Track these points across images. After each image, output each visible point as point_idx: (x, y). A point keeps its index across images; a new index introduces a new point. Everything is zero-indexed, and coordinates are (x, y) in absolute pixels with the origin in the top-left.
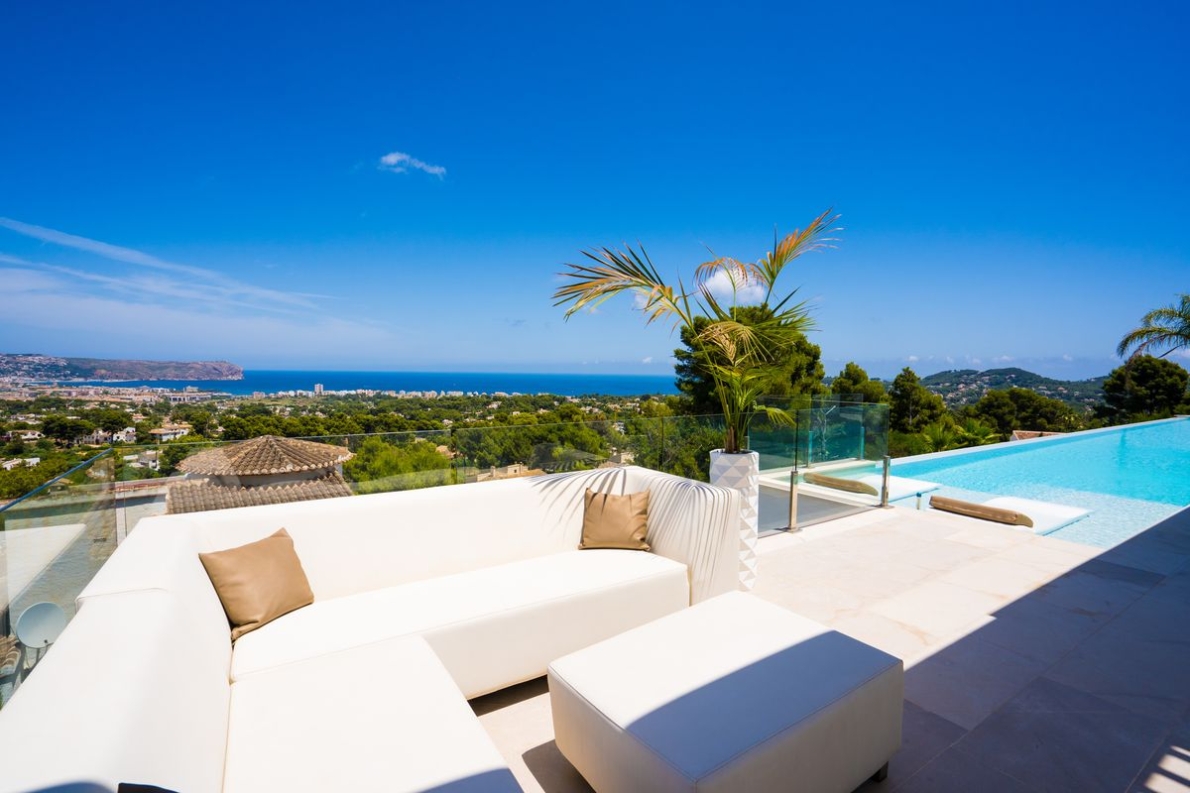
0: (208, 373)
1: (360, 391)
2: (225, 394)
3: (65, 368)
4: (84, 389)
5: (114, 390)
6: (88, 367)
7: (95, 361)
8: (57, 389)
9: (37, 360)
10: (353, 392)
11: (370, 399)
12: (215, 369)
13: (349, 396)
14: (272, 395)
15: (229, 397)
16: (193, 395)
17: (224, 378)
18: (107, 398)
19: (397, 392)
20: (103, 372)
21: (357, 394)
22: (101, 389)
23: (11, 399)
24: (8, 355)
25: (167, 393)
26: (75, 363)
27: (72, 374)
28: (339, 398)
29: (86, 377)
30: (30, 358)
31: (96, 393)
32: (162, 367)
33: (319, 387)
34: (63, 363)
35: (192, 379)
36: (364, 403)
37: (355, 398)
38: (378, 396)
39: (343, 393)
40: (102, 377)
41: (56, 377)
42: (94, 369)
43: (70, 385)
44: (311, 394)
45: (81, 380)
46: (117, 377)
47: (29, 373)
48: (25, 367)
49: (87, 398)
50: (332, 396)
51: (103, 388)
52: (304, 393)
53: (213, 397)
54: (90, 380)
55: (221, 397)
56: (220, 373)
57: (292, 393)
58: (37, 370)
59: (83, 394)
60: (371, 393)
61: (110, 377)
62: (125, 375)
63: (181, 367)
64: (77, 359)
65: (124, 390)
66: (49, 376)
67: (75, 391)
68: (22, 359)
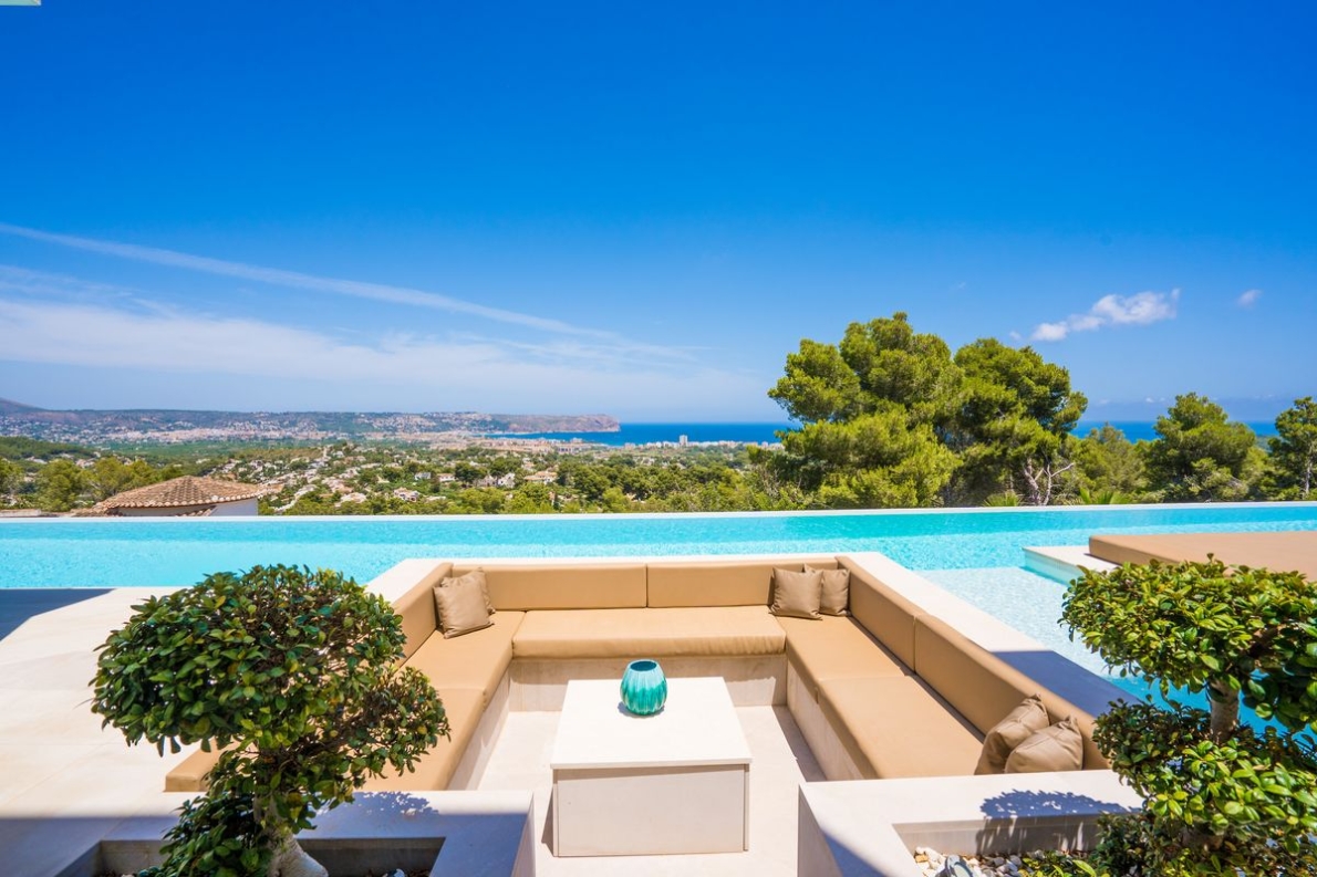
0: (592, 426)
1: (722, 443)
2: (603, 445)
3: (491, 422)
4: (500, 440)
5: (520, 441)
6: (505, 421)
7: (510, 416)
8: (484, 441)
9: (473, 416)
10: (715, 444)
11: (731, 451)
12: (597, 422)
13: (711, 448)
14: (641, 446)
15: (605, 448)
16: (577, 446)
17: (604, 430)
18: (515, 448)
19: (760, 444)
21: (719, 446)
22: (512, 440)
23: (454, 448)
24: (456, 413)
25: (558, 443)
26: (497, 419)
27: (495, 428)
28: (701, 450)
29: (504, 430)
30: (469, 415)
31: (508, 444)
32: (556, 421)
33: (683, 439)
34: (489, 419)
35: (579, 431)
36: (725, 455)
37: (716, 449)
38: (740, 448)
39: (706, 444)
40: (514, 430)
41: (485, 430)
42: (509, 423)
43: (492, 437)
44: (675, 445)
45: (500, 433)
46: (524, 430)
47: (468, 428)
48: (466, 423)
49: (502, 448)
50: (696, 447)
51: (514, 440)
52: (670, 444)
53: (593, 448)
54: (506, 433)
55: (599, 448)
56: (601, 426)
57: (659, 444)
58: (473, 425)
59: (499, 445)
60: (732, 445)
61: (520, 430)
62: (530, 428)
63: (571, 420)
65: (527, 441)
66: (480, 430)
67: (494, 442)
68: (464, 416)
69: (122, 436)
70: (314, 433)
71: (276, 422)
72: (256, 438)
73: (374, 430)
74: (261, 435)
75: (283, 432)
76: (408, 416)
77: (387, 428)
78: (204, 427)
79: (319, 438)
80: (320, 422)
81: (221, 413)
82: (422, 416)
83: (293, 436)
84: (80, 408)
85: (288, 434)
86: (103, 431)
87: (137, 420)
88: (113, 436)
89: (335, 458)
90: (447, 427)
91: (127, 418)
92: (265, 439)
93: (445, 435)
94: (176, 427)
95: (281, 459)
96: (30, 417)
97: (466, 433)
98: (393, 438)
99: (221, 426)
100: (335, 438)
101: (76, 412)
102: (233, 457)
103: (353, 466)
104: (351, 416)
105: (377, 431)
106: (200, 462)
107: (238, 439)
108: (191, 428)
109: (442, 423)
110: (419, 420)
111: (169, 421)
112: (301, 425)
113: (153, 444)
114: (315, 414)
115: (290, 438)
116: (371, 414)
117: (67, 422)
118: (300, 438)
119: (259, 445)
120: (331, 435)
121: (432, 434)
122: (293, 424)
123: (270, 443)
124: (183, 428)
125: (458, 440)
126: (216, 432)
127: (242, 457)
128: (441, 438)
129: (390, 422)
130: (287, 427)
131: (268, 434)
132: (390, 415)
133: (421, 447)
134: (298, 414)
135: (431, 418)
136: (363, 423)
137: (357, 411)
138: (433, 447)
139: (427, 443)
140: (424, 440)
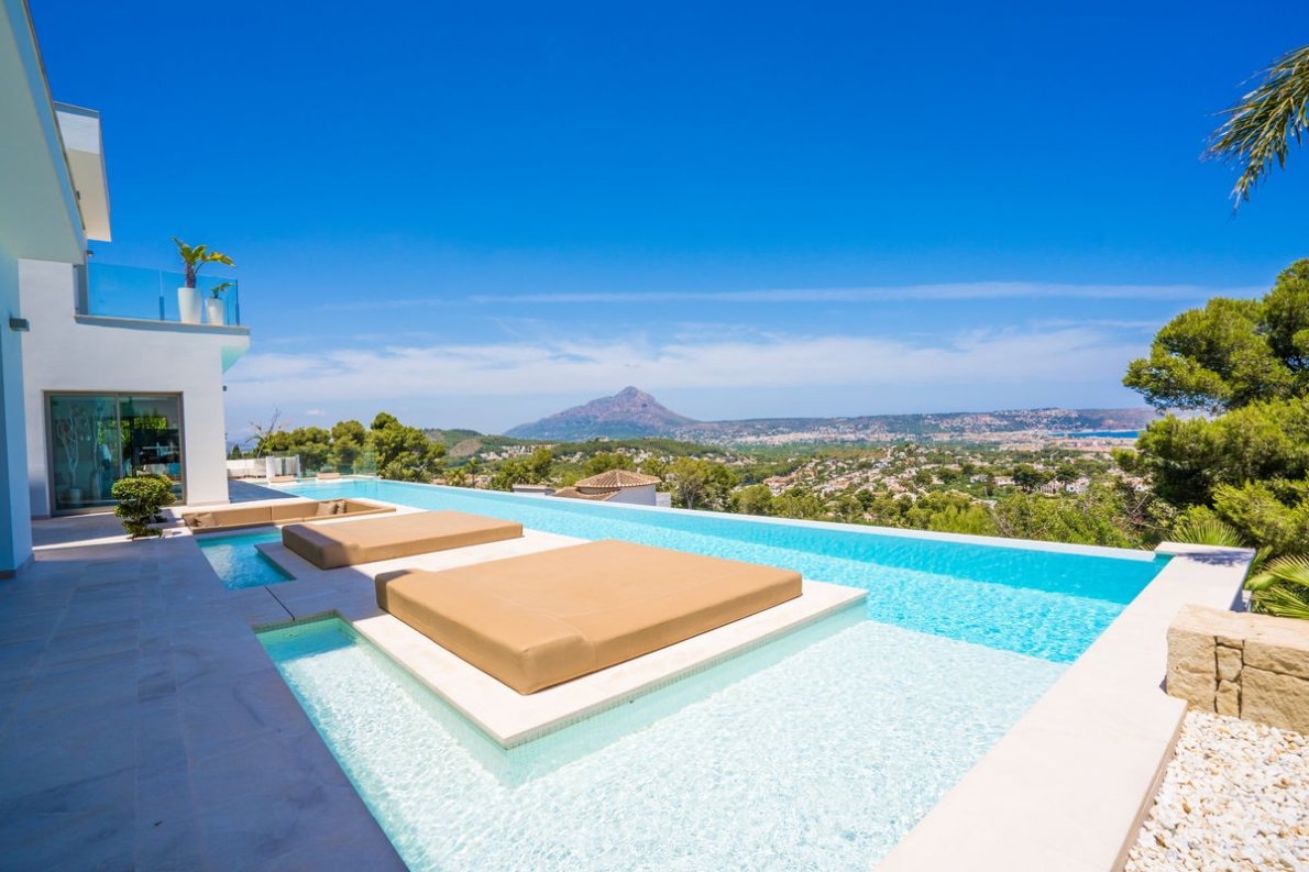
3: (1076, 419)
4: (1090, 438)
5: (1116, 441)
6: (1097, 417)
7: (1103, 411)
8: (1066, 440)
9: (1053, 413)
20: (1111, 422)
22: (1104, 440)
23: (1026, 449)
24: (1032, 411)
26: (1085, 415)
27: (1082, 426)
29: (1094, 428)
30: (1048, 412)
31: (1099, 444)
34: (1074, 415)
40: (1110, 427)
41: (1069, 429)
42: (1102, 419)
43: (1077, 436)
45: (1090, 431)
46: (1125, 427)
47: (1048, 426)
48: (1045, 421)
49: (1089, 449)
51: (1109, 439)
58: (1054, 423)
59: (1087, 445)
61: (1117, 427)
62: (1133, 424)
64: (1088, 411)
65: (1125, 440)
66: (1063, 428)
67: (1080, 442)
68: (1042, 413)
69: (743, 440)
70: (884, 435)
71: (852, 426)
72: (836, 440)
73: (941, 431)
74: (840, 437)
75: (858, 435)
76: (976, 415)
77: (954, 429)
78: (798, 431)
79: (889, 439)
80: (890, 424)
81: (810, 419)
82: (991, 415)
83: (866, 438)
84: (720, 419)
85: (862, 436)
86: (734, 437)
87: (753, 427)
88: (738, 440)
89: (897, 459)
90: (1022, 425)
91: (746, 426)
92: (843, 441)
93: (1019, 435)
94: (779, 432)
95: (851, 459)
96: (694, 427)
97: (1045, 432)
98: (960, 439)
99: (811, 430)
100: (903, 439)
101: (719, 423)
102: (814, 457)
103: (912, 466)
104: (918, 418)
105: (944, 431)
106: (790, 460)
107: (822, 441)
108: (789, 433)
109: (1015, 422)
110: (988, 419)
111: (774, 427)
112: (873, 427)
113: (763, 446)
114: (885, 417)
115: (863, 440)
116: (938, 415)
117: (714, 430)
118: (872, 440)
119: (838, 446)
120: (899, 436)
121: (1003, 434)
122: (866, 427)
123: (848, 445)
124: (783, 433)
125: (1033, 440)
126: (806, 436)
127: (821, 457)
128: (1013, 438)
129: (957, 422)
130: (861, 429)
131: (845, 437)
132: (957, 415)
133: (990, 448)
134: (870, 418)
135: (1002, 416)
136: (930, 424)
137: (924, 413)
138: (1003, 448)
139: (997, 444)
140: (993, 440)
